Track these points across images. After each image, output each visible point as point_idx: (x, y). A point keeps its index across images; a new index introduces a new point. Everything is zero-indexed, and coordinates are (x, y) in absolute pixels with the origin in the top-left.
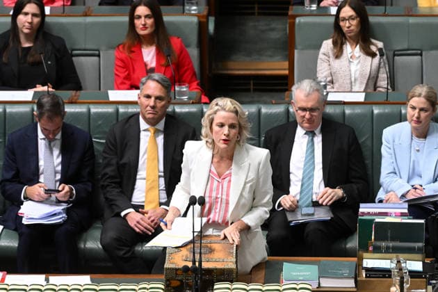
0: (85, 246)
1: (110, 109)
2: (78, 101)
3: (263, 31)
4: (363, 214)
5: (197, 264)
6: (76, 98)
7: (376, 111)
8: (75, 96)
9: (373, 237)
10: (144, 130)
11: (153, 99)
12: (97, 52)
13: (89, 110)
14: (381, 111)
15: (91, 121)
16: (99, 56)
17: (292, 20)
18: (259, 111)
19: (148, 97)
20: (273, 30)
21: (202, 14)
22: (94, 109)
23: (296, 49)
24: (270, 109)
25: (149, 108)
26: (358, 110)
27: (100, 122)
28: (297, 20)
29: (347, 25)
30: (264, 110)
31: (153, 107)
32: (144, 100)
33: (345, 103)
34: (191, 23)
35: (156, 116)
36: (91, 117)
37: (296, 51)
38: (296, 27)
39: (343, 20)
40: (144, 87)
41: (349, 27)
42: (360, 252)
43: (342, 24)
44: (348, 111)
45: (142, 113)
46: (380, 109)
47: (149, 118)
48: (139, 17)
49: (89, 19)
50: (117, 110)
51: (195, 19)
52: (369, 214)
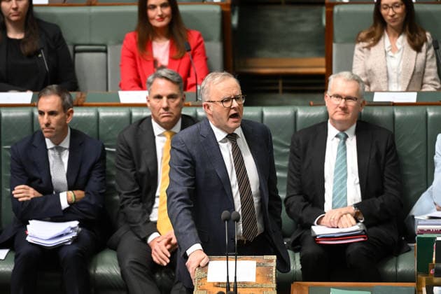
0: (95, 271)
1: (122, 113)
2: (85, 103)
3: (292, 23)
4: (422, 232)
5: (232, 290)
6: (81, 100)
7: (431, 114)
8: (81, 98)
9: (434, 259)
10: (159, 135)
11: (165, 98)
12: (104, 48)
13: (98, 114)
14: (437, 113)
15: (100, 128)
16: (106, 51)
17: (329, 9)
18: (295, 114)
19: (159, 97)
20: (303, 21)
21: (225, 3)
22: (104, 113)
23: (335, 42)
24: (308, 111)
25: (162, 111)
26: (410, 112)
27: (110, 128)
28: (336, 9)
29: (391, 13)
30: (300, 113)
31: (166, 109)
32: (154, 102)
33: (394, 104)
34: (213, 13)
35: (171, 119)
36: (100, 123)
37: (334, 45)
38: (335, 18)
39: (385, 9)
40: (152, 87)
41: (392, 16)
42: (419, 276)
43: (384, 12)
44: (398, 114)
45: (154, 116)
46: (435, 111)
47: (164, 122)
48: (154, 7)
49: (94, 9)
50: (131, 114)
51: (217, 9)
52: (428, 231)
